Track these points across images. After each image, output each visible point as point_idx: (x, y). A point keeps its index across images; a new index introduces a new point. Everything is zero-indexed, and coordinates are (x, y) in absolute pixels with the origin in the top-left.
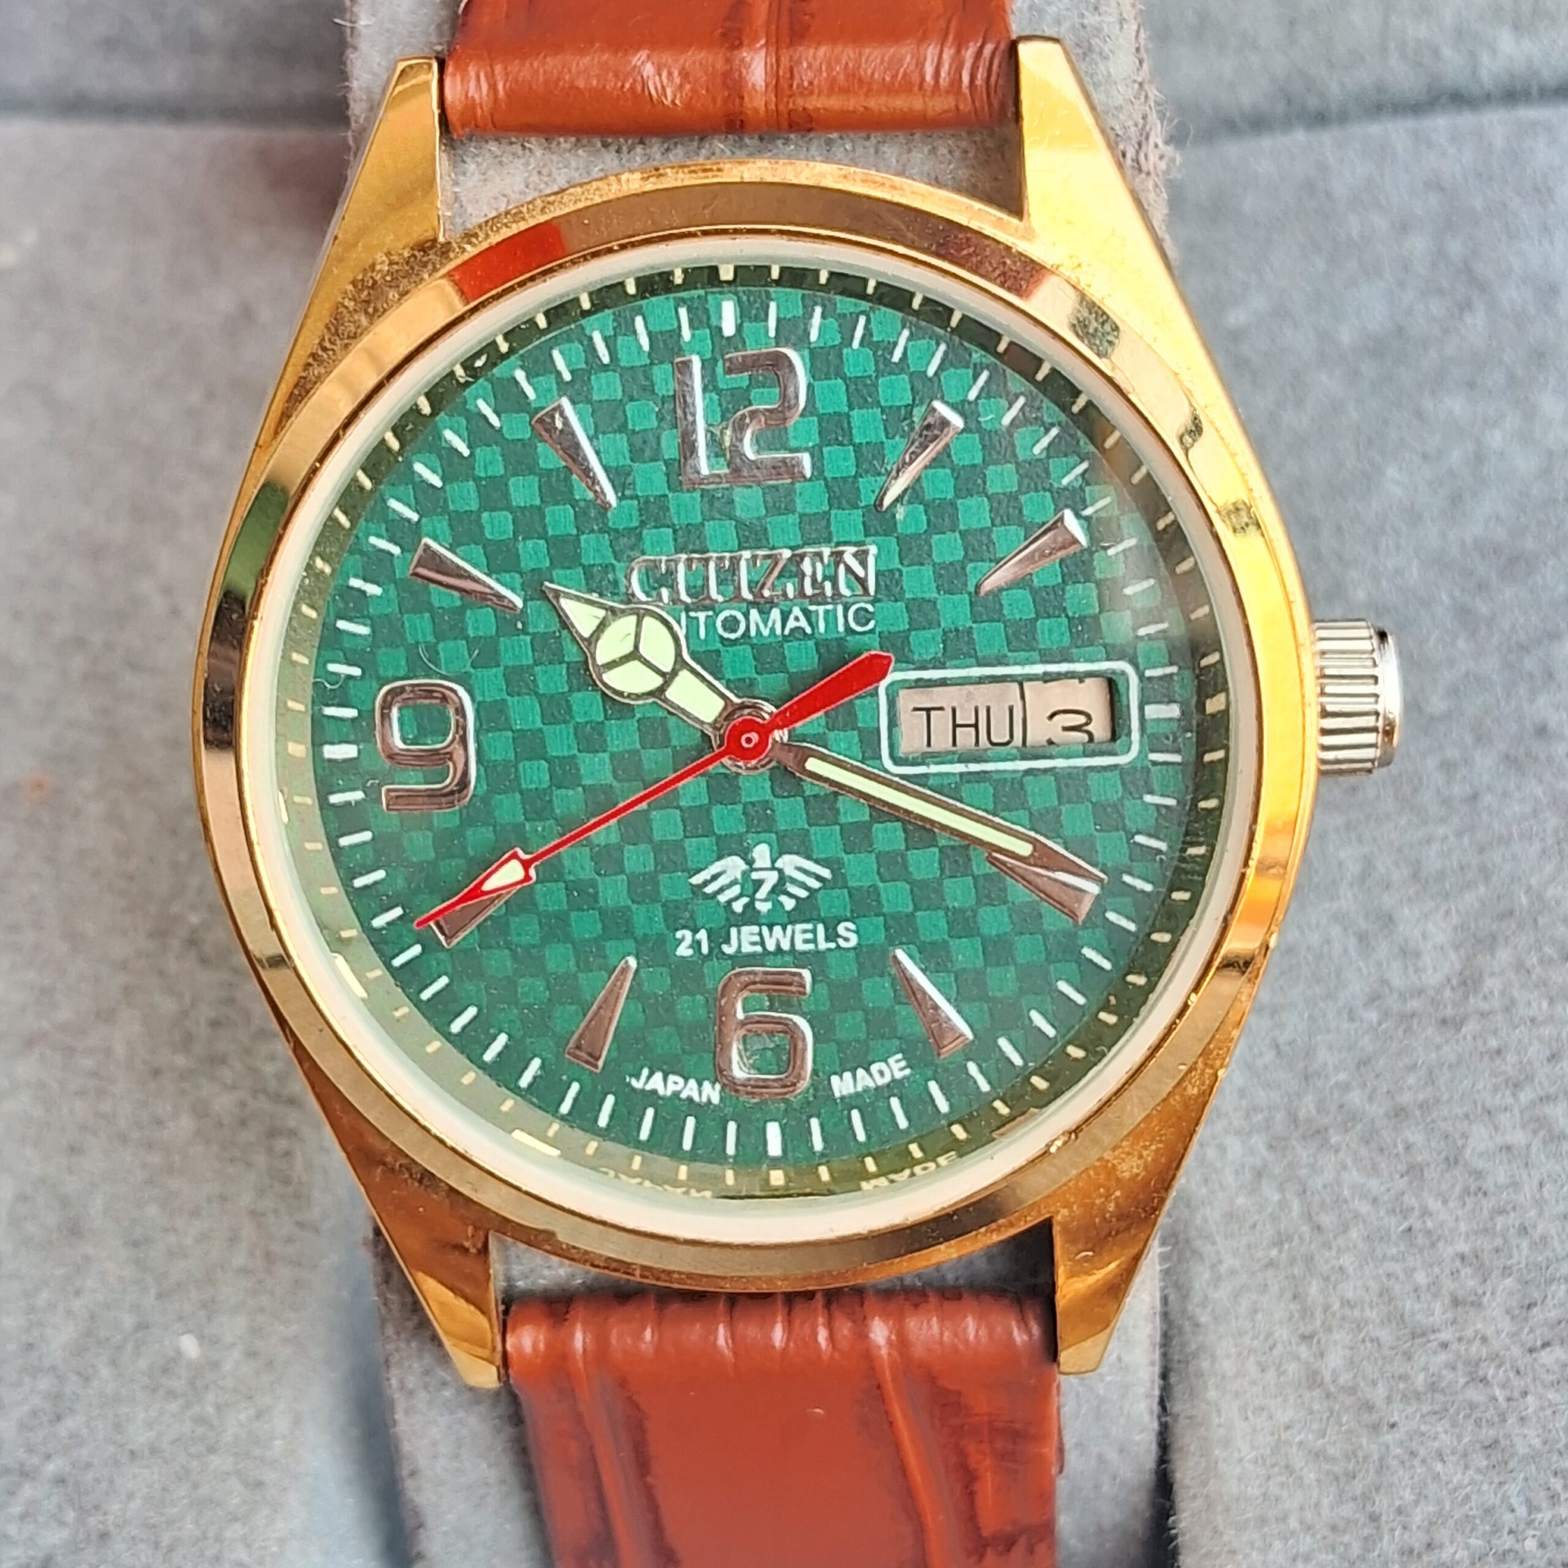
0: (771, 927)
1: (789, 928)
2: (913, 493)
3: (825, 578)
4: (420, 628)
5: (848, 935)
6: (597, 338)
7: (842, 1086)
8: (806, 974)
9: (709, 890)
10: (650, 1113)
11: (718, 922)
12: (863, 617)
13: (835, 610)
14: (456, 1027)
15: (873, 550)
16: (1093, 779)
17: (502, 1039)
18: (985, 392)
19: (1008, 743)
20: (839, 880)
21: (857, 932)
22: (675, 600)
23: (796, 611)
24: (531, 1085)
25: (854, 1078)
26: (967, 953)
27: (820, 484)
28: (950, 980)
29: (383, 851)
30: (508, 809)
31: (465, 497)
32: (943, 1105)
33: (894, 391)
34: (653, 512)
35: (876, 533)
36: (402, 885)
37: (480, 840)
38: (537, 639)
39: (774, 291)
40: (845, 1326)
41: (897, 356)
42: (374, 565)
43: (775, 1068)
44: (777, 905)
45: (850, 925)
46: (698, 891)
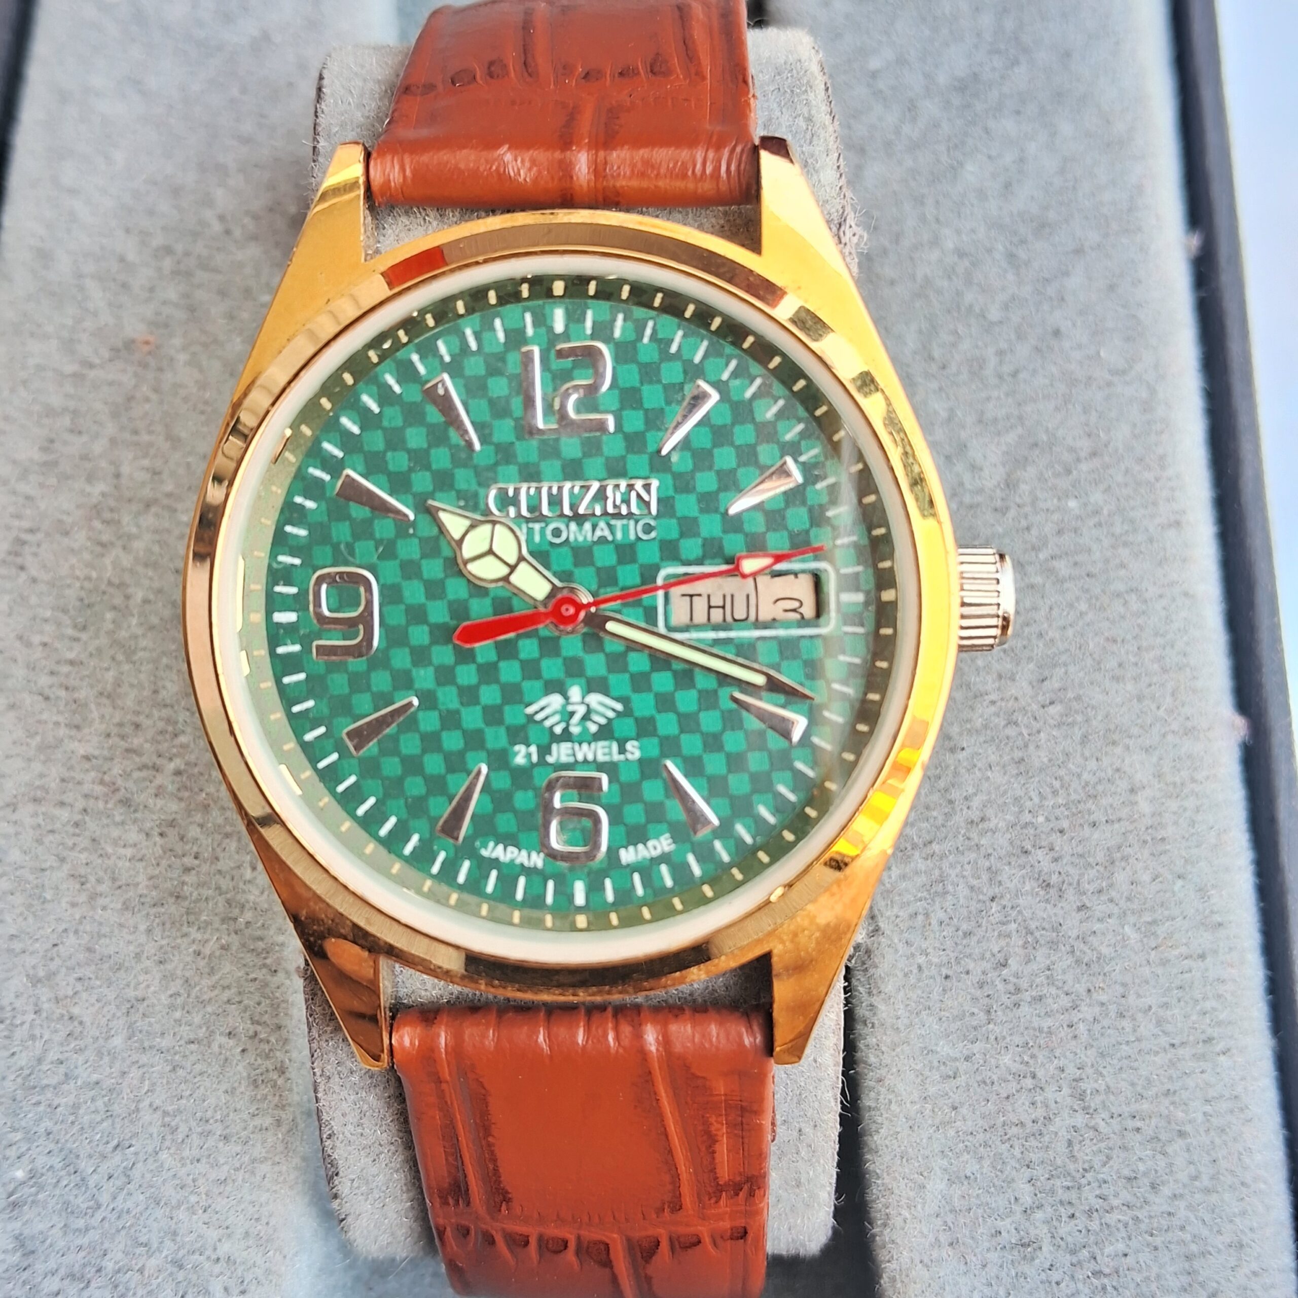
0: (580, 744)
1: (593, 745)
2: (685, 443)
3: (623, 501)
4: (341, 532)
5: (634, 750)
6: (469, 332)
7: (627, 856)
8: (605, 779)
9: (538, 717)
10: (494, 874)
11: (545, 740)
12: (648, 529)
13: (628, 525)
14: (361, 811)
15: (655, 483)
16: (804, 644)
17: (393, 820)
18: (735, 375)
19: (747, 619)
20: (627, 712)
21: (639, 748)
22: (519, 515)
23: (602, 524)
24: (412, 853)
25: (636, 851)
26: (715, 764)
27: (620, 436)
28: (703, 782)
29: (313, 687)
30: (401, 659)
31: (376, 441)
32: (697, 871)
33: (672, 373)
34: (505, 454)
35: (658, 471)
36: (326, 711)
37: (381, 681)
38: (423, 541)
39: (590, 301)
40: (626, 1030)
41: (674, 349)
42: (313, 488)
43: (581, 843)
44: (585, 730)
45: (635, 743)
46: (530, 718)
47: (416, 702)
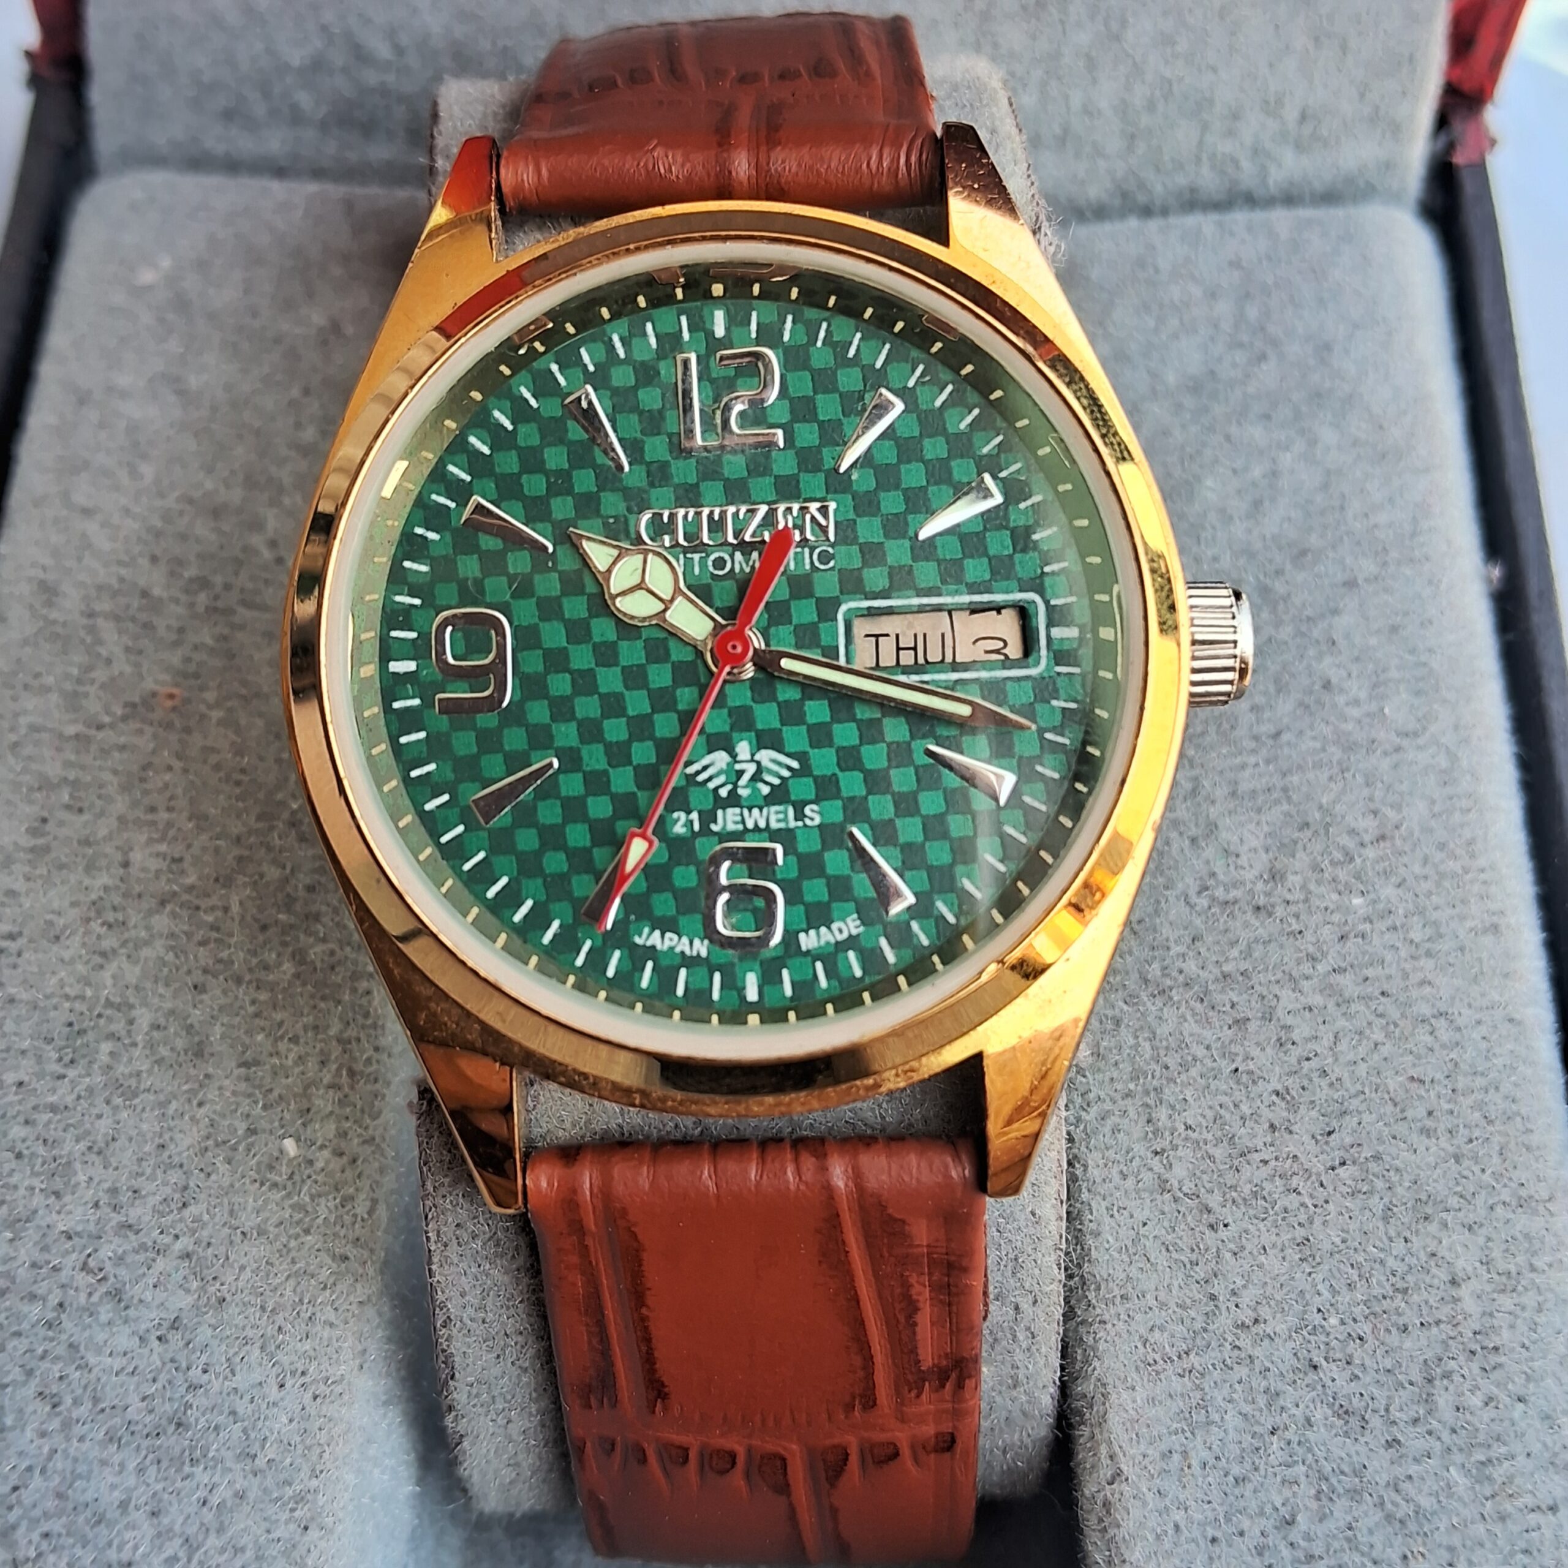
0: (750, 809)
1: (765, 810)
2: (866, 460)
4: (469, 567)
5: (814, 815)
6: (616, 338)
7: (808, 941)
8: (779, 849)
9: (701, 778)
10: (650, 965)
11: (709, 805)
12: (825, 557)
13: (803, 553)
14: (491, 894)
15: (832, 506)
16: (1011, 687)
17: (528, 904)
18: (920, 381)
19: (942, 661)
20: (805, 771)
21: (820, 813)
22: (675, 544)
24: (551, 941)
25: (818, 935)
26: (910, 830)
27: (791, 453)
28: (896, 852)
29: (435, 748)
30: (538, 712)
31: (509, 462)
32: (891, 957)
33: (850, 380)
34: (659, 474)
35: (836, 492)
36: (450, 776)
37: (515, 739)
38: (564, 578)
39: (755, 302)
40: (809, 1162)
41: (852, 353)
42: (434, 517)
43: (753, 927)
44: (756, 791)
45: (815, 807)
46: (691, 779)
47: (556, 764)
